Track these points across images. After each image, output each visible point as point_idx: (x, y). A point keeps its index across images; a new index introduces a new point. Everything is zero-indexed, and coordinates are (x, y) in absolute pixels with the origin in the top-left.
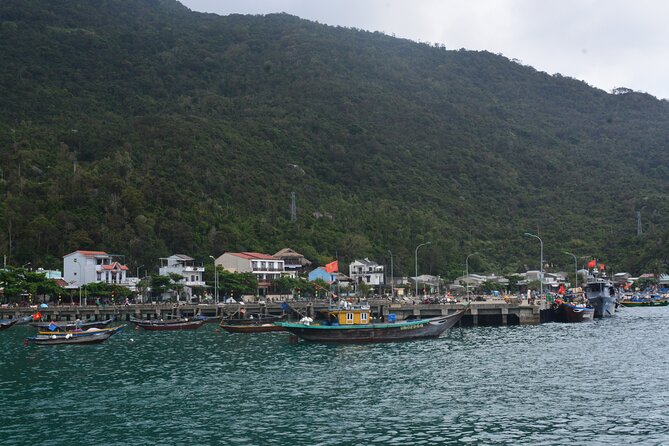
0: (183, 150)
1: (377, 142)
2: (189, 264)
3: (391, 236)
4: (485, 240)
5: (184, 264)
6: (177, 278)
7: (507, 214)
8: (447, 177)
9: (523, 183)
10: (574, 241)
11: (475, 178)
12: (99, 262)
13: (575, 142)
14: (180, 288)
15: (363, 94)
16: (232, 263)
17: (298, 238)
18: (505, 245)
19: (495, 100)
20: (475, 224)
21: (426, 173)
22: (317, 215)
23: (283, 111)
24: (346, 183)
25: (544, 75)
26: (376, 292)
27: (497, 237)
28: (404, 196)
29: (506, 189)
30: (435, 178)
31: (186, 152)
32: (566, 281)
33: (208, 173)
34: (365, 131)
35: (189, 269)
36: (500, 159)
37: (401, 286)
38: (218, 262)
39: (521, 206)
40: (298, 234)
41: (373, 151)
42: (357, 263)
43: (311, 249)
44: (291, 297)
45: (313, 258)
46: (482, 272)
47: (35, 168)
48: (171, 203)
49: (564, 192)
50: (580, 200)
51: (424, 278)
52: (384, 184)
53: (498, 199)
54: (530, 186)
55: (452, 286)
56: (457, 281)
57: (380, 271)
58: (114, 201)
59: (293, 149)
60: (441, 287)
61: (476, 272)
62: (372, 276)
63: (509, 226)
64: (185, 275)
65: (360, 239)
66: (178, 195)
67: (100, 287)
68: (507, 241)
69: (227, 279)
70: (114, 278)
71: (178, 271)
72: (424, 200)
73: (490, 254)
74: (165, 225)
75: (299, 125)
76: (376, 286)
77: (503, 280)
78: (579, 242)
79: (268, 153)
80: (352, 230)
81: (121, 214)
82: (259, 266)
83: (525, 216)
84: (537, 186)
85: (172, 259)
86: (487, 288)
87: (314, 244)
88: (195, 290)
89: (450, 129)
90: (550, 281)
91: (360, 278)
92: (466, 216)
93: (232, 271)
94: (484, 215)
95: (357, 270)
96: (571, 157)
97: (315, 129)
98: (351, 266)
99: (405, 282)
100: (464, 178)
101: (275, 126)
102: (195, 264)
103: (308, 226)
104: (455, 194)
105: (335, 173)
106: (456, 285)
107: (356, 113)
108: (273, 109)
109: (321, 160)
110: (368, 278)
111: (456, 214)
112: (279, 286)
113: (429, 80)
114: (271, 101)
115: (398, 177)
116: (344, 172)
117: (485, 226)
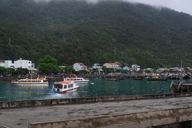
0: (86, 36)
1: (134, 33)
2: (99, 66)
3: (140, 58)
4: (162, 59)
5: (98, 66)
6: (97, 69)
7: (168, 52)
8: (152, 42)
9: (172, 43)
10: (186, 59)
11: (159, 42)
12: (81, 65)
13: (186, 31)
14: (98, 71)
15: (129, 19)
16: (108, 65)
17: (119, 59)
18: (168, 60)
19: (164, 20)
20: (160, 55)
21: (146, 41)
22: (122, 53)
23: (109, 24)
24: (126, 44)
25: (177, 12)
26: (138, 72)
27: (165, 58)
28: (141, 47)
29: (167, 45)
30: (149, 42)
31: (87, 36)
32: (184, 70)
33: (93, 42)
34: (130, 29)
35: (99, 67)
36: (166, 37)
37: (144, 71)
38: (104, 65)
39: (172, 50)
40: (119, 58)
41: (133, 35)
42: (134, 65)
43: (122, 62)
44: (120, 73)
45: (123, 64)
46: (163, 67)
47: (54, 41)
48: (89, 51)
49: (183, 46)
50: (187, 48)
51: (149, 69)
52: (136, 44)
53: (165, 48)
54: (174, 44)
55: (156, 71)
56: (157, 70)
57: (139, 67)
58: (76, 50)
59: (112, 35)
60: (154, 71)
61: (161, 67)
62: (137, 68)
63: (168, 55)
64: (99, 68)
65: (133, 59)
66: (90, 48)
67: (83, 71)
68: (168, 59)
69: (107, 69)
70: (85, 69)
71: (97, 67)
72: (146, 48)
73: (164, 63)
74: (89, 56)
75: (113, 28)
76: (138, 71)
77: (169, 70)
78: (187, 60)
79: (106, 36)
80: (131, 57)
81: (78, 53)
82: (114, 66)
83: (173, 52)
84: (175, 44)
85: (95, 65)
86: (165, 72)
87: (123, 60)
88: (101, 71)
89: (152, 29)
90: (180, 70)
91: (134, 69)
92: (157, 52)
93: (108, 67)
94: (162, 52)
95: (134, 67)
96: (185, 36)
97: (117, 29)
98: (132, 66)
99: (145, 70)
100: (156, 42)
101: (107, 28)
102: (101, 66)
103: (121, 56)
104: (154, 47)
105: (123, 41)
106: (157, 71)
107: (128, 24)
108: (106, 23)
109: (119, 38)
110: (136, 69)
111: (155, 52)
112: (118, 71)
113: (146, 14)
114: (105, 21)
115: (139, 42)
116: (125, 41)
117: (162, 55)
